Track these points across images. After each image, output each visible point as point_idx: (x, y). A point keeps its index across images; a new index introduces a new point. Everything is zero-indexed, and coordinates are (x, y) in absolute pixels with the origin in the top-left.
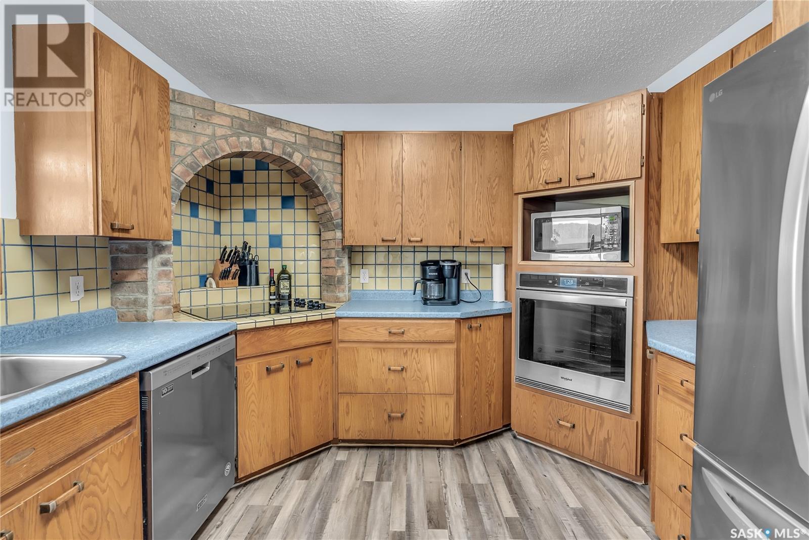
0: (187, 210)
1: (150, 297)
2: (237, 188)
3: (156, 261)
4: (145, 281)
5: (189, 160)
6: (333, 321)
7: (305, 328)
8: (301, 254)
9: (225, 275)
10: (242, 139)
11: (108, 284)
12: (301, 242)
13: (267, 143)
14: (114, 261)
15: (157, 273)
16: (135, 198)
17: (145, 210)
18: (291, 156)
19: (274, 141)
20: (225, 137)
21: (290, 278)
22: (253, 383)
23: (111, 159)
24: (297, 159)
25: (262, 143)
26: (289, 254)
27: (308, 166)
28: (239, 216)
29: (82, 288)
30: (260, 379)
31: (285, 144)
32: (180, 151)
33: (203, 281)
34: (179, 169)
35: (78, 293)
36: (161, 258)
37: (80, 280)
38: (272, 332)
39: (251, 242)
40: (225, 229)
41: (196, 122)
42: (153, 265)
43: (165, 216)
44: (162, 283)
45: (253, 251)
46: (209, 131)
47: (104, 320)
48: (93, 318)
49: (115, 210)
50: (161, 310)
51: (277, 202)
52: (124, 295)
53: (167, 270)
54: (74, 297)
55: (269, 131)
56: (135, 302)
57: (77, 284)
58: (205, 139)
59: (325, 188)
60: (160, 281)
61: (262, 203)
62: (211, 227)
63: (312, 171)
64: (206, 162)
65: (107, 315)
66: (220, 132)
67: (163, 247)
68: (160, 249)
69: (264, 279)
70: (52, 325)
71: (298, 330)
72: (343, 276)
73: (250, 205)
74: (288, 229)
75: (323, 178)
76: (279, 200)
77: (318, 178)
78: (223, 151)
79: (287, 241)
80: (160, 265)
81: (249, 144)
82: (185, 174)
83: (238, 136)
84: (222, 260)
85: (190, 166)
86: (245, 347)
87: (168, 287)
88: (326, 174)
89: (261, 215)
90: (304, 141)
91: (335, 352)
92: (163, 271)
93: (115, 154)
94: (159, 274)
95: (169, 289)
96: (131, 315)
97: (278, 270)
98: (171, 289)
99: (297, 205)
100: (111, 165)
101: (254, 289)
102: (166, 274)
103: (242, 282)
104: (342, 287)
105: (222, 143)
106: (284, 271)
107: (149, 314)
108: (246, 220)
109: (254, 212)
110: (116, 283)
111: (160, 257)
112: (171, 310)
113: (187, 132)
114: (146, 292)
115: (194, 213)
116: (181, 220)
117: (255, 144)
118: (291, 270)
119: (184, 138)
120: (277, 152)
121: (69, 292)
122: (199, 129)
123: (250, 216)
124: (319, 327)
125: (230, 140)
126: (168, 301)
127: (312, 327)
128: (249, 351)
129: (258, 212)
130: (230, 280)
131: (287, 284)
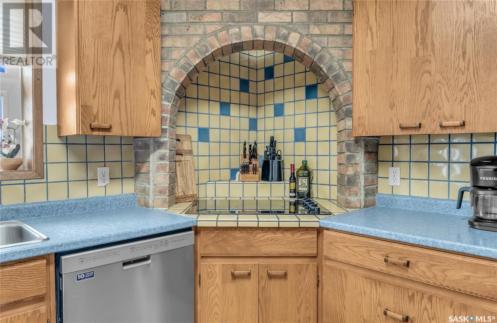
0: (216, 109)
1: (151, 187)
2: (270, 84)
3: (156, 155)
4: (148, 172)
5: (182, 62)
6: (319, 231)
7: (279, 235)
8: (323, 149)
9: (245, 169)
10: (232, 31)
11: (132, 174)
12: (324, 134)
13: (259, 29)
14: (136, 155)
15: (156, 166)
16: (117, 101)
17: (129, 111)
18: (286, 38)
19: (266, 25)
20: (215, 33)
21: (309, 175)
22: (217, 285)
23: (91, 71)
24: (293, 40)
25: (253, 31)
26: (311, 148)
27: (308, 46)
28: (270, 111)
29: (107, 177)
30: (224, 282)
31: (279, 26)
32: (175, 55)
34: (174, 72)
35: (104, 180)
36: (160, 153)
37: (107, 169)
39: (278, 138)
41: (189, 24)
42: (154, 159)
43: (152, 115)
44: (160, 175)
45: (279, 147)
46: (200, 31)
47: (124, 203)
48: (114, 200)
49: (95, 113)
50: (159, 199)
51: (301, 93)
53: (164, 164)
54: (100, 183)
55: (261, 16)
56: (144, 190)
57: (104, 173)
58: (196, 39)
60: (158, 173)
61: (289, 95)
63: (313, 52)
64: (197, 61)
65: (128, 199)
66: (210, 29)
67: (161, 143)
68: (159, 145)
69: (287, 174)
70: (79, 204)
71: (270, 235)
72: (356, 175)
73: (279, 100)
74: (312, 120)
75: (328, 56)
76: (304, 90)
77: (321, 58)
78: (212, 47)
79: (310, 134)
80: (159, 159)
81: (239, 35)
82: (179, 75)
83: (228, 28)
85: (183, 67)
86: (207, 245)
87: (164, 179)
88: (332, 51)
89: (288, 109)
90: (303, 17)
92: (161, 164)
93: (96, 66)
94: (158, 167)
95: (165, 180)
96: (142, 201)
97: (298, 166)
98: (167, 181)
99: (319, 94)
100: (91, 76)
101: (276, 184)
102: (163, 167)
103: (265, 177)
104: (355, 189)
105: (212, 39)
106: (305, 167)
107: (151, 202)
108: (276, 115)
109: (282, 105)
110: (137, 174)
112: (166, 199)
113: (181, 36)
114: (149, 183)
115: (225, 112)
116: (210, 118)
117: (245, 33)
118: (312, 165)
119: (179, 43)
120: (270, 37)
121: (97, 180)
122: (191, 32)
123: (279, 111)
124: (298, 235)
125: (220, 35)
126: (164, 192)
127: (288, 235)
128: (212, 250)
129: (286, 105)
130: (251, 175)
131: (305, 181)
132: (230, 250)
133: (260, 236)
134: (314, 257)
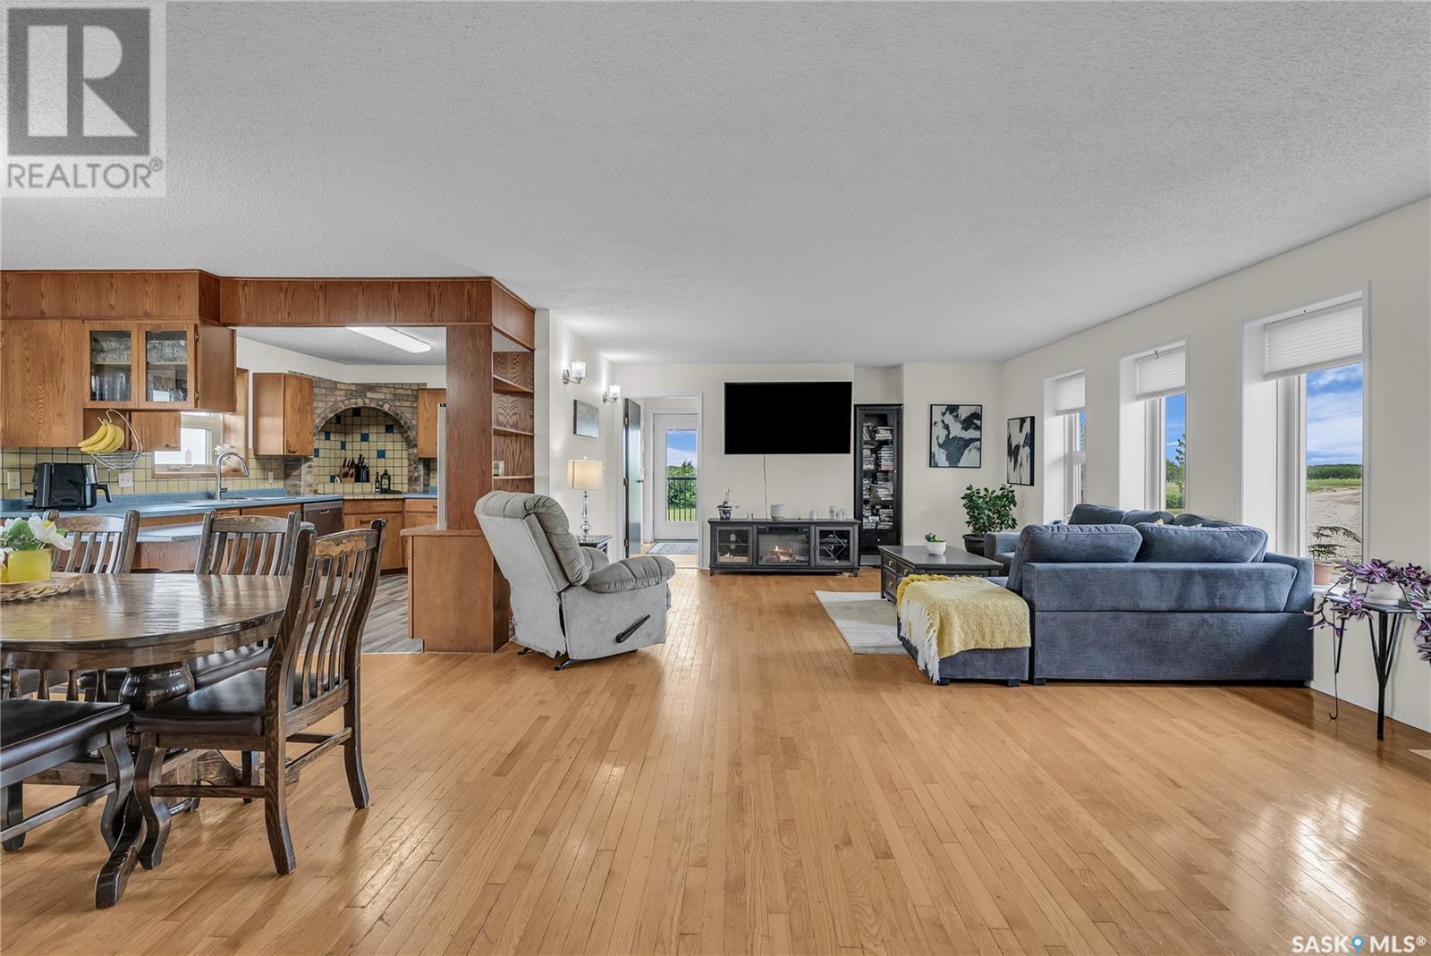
0: (323, 437)
1: (302, 483)
2: (357, 419)
3: (306, 466)
4: (300, 475)
5: (323, 415)
6: (404, 500)
7: (384, 503)
8: (397, 463)
9: (346, 475)
10: (352, 401)
11: (283, 476)
12: (398, 454)
13: (367, 401)
14: (286, 466)
16: (298, 438)
17: (303, 442)
18: (382, 406)
19: (371, 399)
20: (342, 401)
21: (389, 478)
24: (386, 408)
25: (364, 401)
26: (389, 462)
27: (394, 411)
28: (358, 437)
31: (378, 400)
32: (318, 411)
33: (333, 479)
34: (317, 420)
38: (363, 502)
39: (365, 455)
40: (348, 446)
41: (326, 395)
42: (304, 468)
43: (312, 443)
44: (308, 473)
45: (366, 461)
46: (333, 399)
49: (291, 444)
50: (308, 489)
51: (382, 429)
52: (290, 482)
53: (310, 470)
55: (369, 395)
56: (295, 485)
58: (331, 404)
59: (406, 423)
61: (373, 429)
62: (339, 444)
63: (397, 414)
64: (332, 415)
66: (339, 399)
67: (309, 458)
68: (307, 459)
69: (373, 478)
71: (379, 503)
72: (419, 476)
73: (365, 431)
74: (389, 446)
75: (404, 418)
76: (384, 427)
77: (401, 418)
78: (340, 408)
79: (388, 454)
80: (308, 468)
81: (356, 403)
82: (322, 421)
83: (350, 399)
84: (344, 466)
85: (323, 418)
86: (347, 508)
88: (407, 415)
89: (372, 437)
90: (392, 397)
91: (403, 518)
94: (306, 471)
96: (293, 491)
97: (382, 472)
99: (395, 431)
100: (290, 424)
101: (366, 484)
102: (310, 472)
103: (358, 480)
104: (418, 483)
105: (341, 404)
106: (386, 473)
107: (302, 491)
108: (362, 440)
109: (367, 435)
110: (286, 476)
111: (307, 464)
112: (313, 490)
113: (322, 401)
114: (300, 480)
115: (328, 438)
116: (320, 443)
117: (360, 403)
118: (390, 472)
119: (320, 405)
120: (373, 405)
122: (328, 399)
123: (365, 438)
124: (393, 503)
125: (345, 402)
126: (311, 486)
127: (388, 502)
128: (350, 510)
129: (370, 435)
130: (349, 478)
131: (387, 481)
132: (360, 510)
133: (375, 503)
134: (400, 512)
